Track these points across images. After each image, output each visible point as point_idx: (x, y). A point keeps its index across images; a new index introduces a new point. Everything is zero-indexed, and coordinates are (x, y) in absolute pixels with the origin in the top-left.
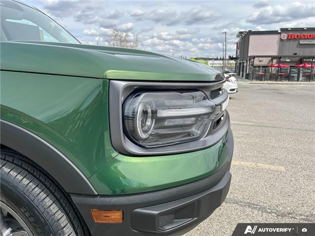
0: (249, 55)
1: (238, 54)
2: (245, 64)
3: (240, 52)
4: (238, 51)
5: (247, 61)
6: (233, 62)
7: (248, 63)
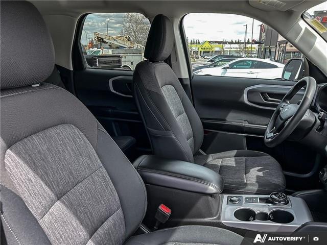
0: (279, 40)
1: (263, 38)
2: (273, 50)
3: (266, 36)
4: (263, 35)
5: (276, 46)
6: (256, 46)
7: (278, 49)
